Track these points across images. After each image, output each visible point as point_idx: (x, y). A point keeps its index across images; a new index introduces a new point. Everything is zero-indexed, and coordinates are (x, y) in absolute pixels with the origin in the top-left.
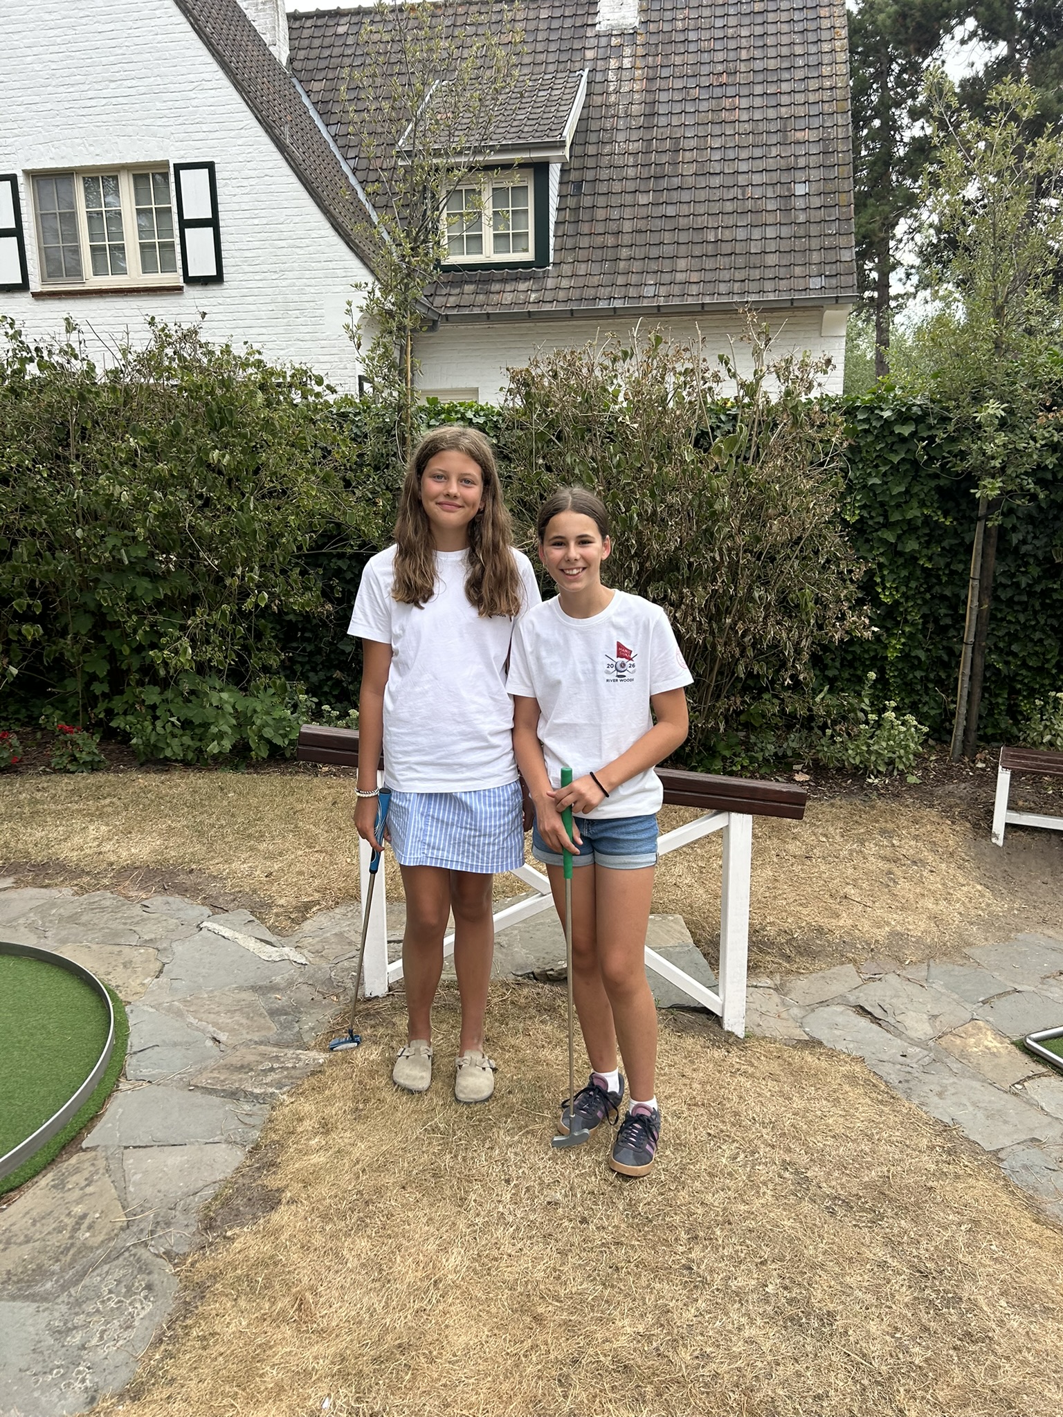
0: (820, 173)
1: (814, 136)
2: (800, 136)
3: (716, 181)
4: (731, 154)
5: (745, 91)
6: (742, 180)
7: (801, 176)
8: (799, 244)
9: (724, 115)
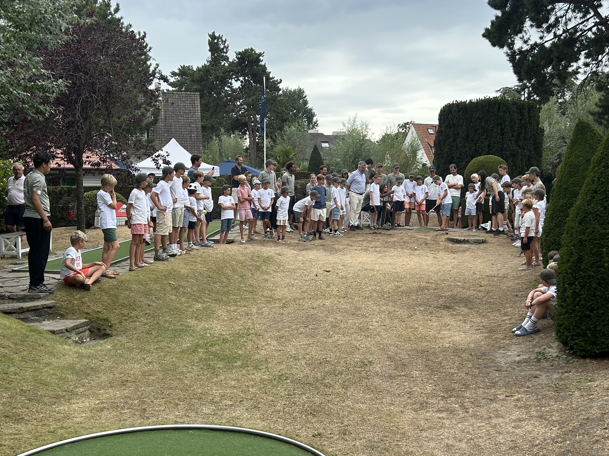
0: (197, 133)
1: (195, 126)
2: (192, 125)
3: (178, 133)
4: (181, 128)
5: (182, 116)
6: (183, 133)
7: (193, 133)
8: (193, 145)
9: (179, 120)
